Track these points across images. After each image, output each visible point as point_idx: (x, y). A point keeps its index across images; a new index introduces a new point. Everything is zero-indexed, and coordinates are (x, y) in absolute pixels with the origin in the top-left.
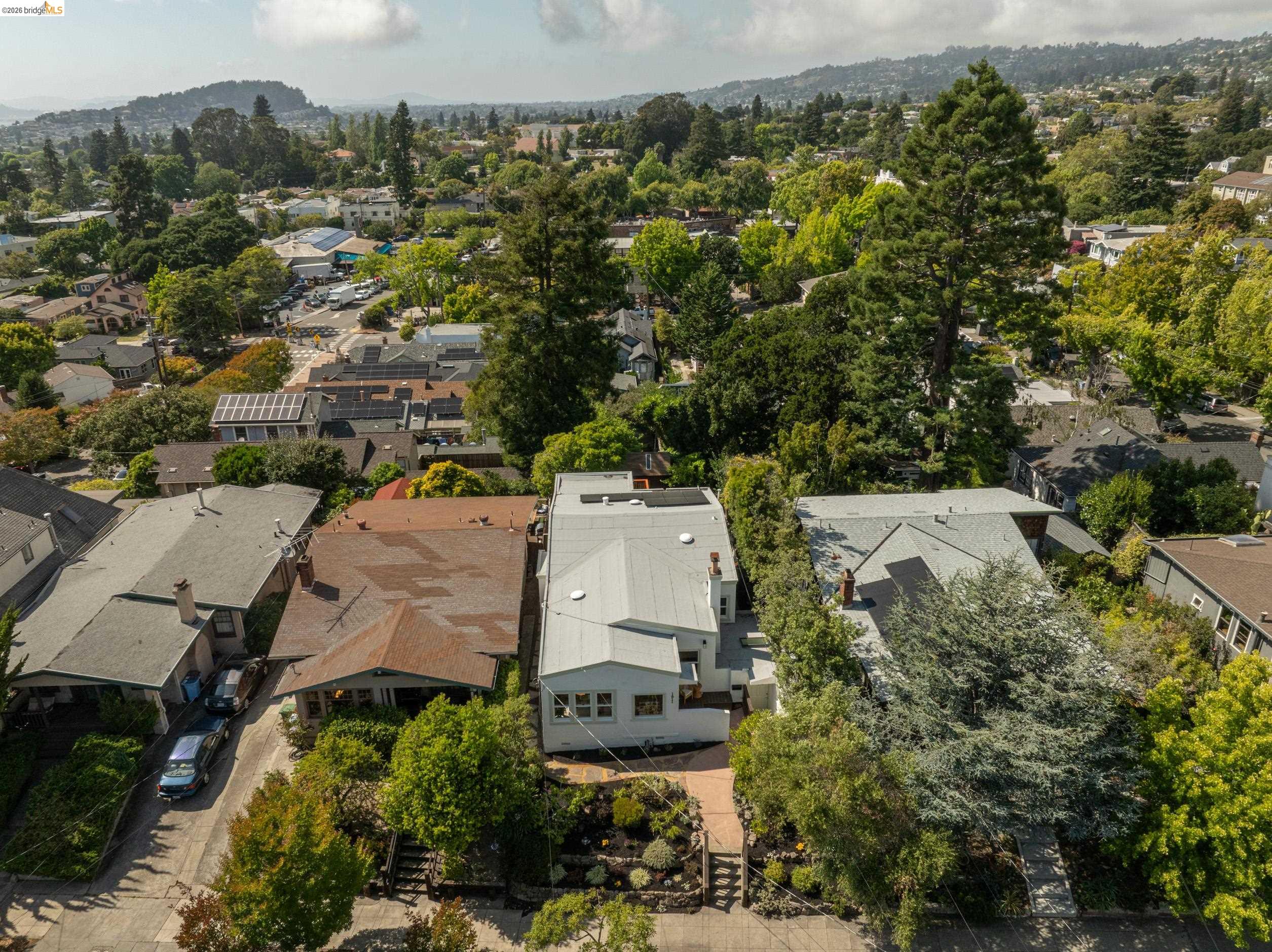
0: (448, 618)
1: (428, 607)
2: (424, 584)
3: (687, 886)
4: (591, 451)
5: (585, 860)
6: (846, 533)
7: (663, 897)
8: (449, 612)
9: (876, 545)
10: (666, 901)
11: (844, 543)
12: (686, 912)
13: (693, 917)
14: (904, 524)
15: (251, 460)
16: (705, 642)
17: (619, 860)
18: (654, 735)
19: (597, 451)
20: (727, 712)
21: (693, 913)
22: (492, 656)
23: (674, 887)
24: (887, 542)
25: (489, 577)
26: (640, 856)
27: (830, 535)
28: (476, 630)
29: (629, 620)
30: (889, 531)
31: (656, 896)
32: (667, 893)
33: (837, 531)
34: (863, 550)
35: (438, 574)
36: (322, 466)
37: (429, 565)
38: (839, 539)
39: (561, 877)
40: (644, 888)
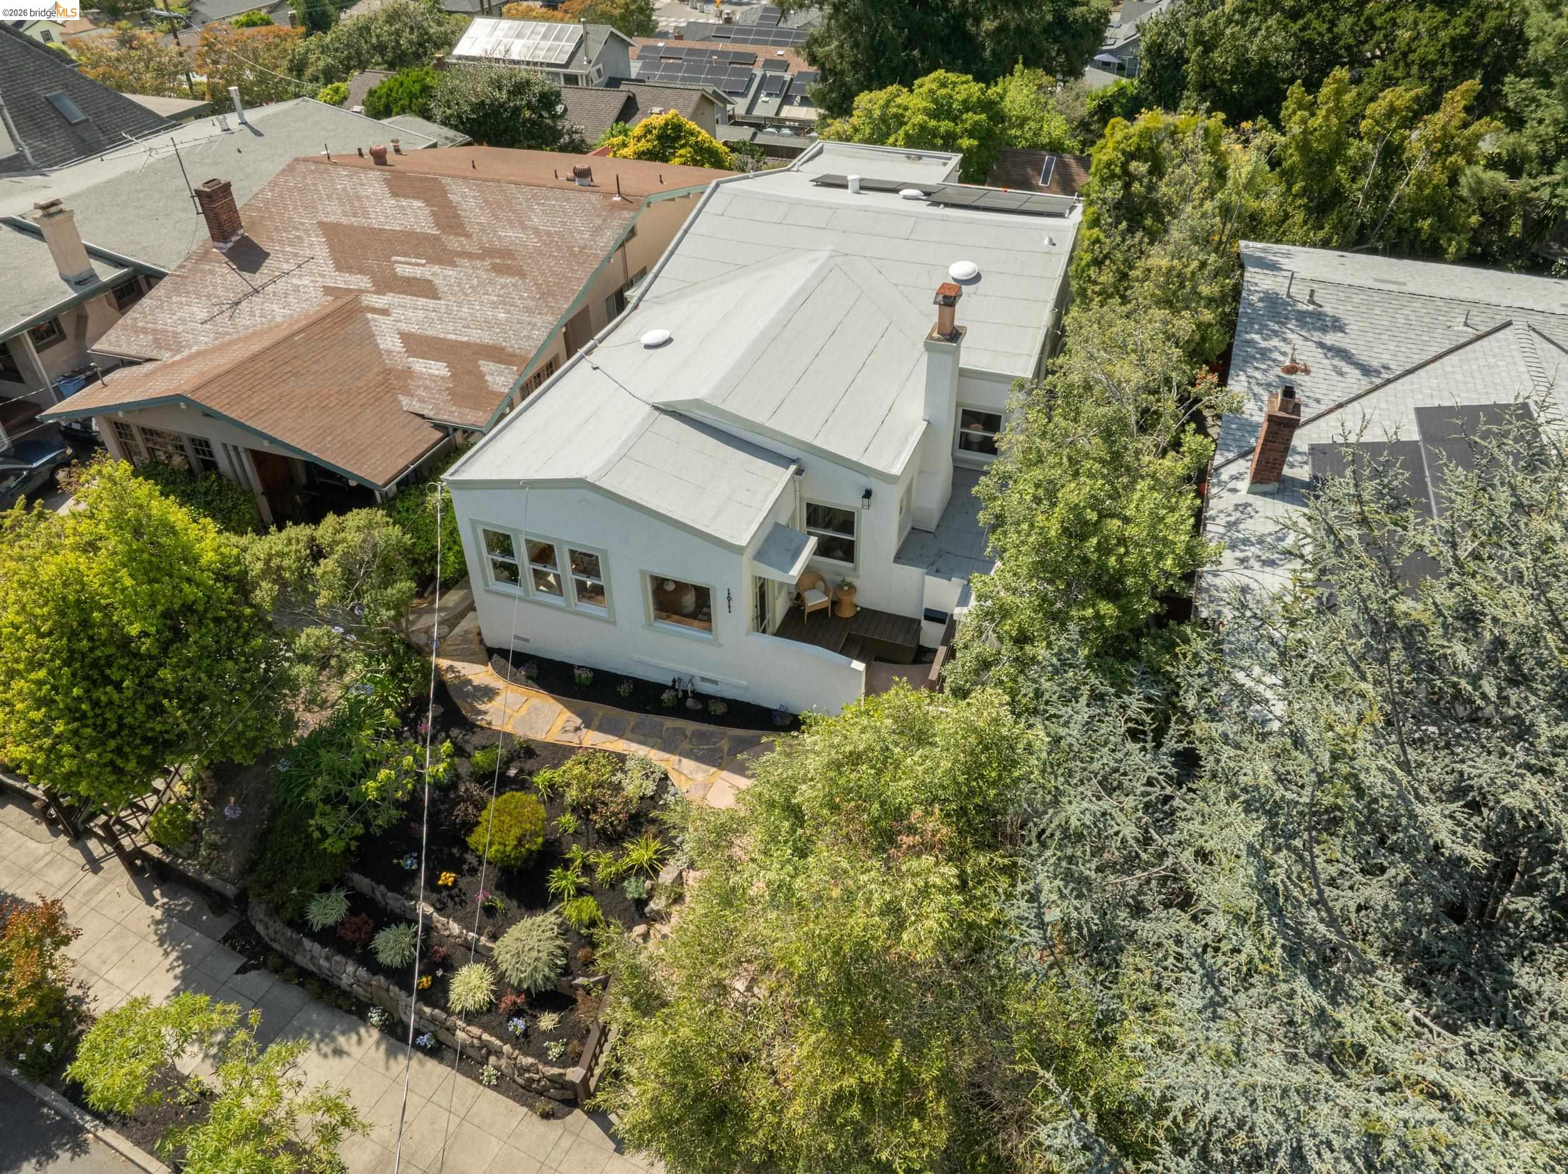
0: (405, 337)
1: (385, 312)
2: (404, 270)
3: (555, 1051)
4: (920, 118)
5: (393, 901)
6: (1348, 319)
7: (499, 1053)
8: (414, 329)
9: (1417, 359)
10: (503, 1062)
11: (1330, 339)
12: (531, 1107)
13: (541, 1127)
14: (1519, 323)
15: (417, 88)
16: (868, 494)
17: (455, 928)
18: (697, 672)
19: (933, 123)
20: (859, 666)
21: (546, 1116)
22: (437, 426)
23: (526, 1041)
24: (1454, 358)
25: (522, 275)
26: (494, 937)
27: (1302, 318)
28: (438, 369)
29: (698, 403)
30: (1471, 333)
31: (484, 1045)
32: (507, 1048)
33: (1328, 309)
34: (1375, 364)
35: (443, 257)
36: (516, 111)
37: (436, 238)
38: (1324, 330)
39: (330, 921)
40: (470, 1017)
